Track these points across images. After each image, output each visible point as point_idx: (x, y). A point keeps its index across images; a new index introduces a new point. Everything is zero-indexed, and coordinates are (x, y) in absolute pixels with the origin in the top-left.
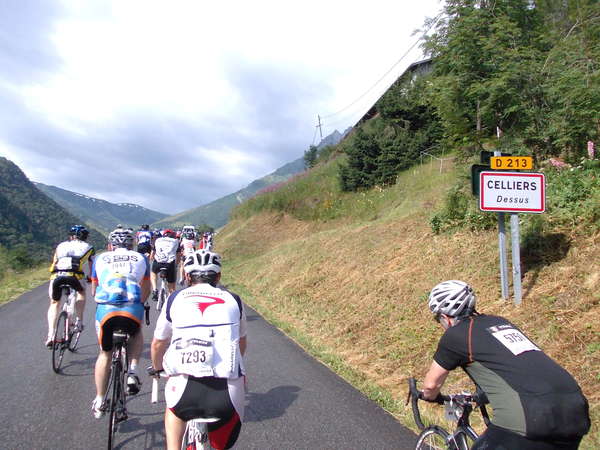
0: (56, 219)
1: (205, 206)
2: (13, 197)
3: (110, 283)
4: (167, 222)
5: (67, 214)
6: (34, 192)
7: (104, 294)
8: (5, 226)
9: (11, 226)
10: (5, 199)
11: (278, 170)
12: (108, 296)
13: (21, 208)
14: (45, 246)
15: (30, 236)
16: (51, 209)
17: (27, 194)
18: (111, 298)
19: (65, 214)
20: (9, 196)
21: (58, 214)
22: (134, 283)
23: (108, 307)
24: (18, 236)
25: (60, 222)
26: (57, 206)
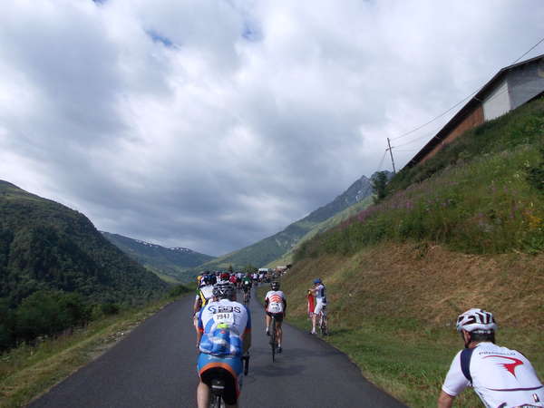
0: (118, 263)
1: (247, 248)
2: (83, 244)
3: (215, 333)
4: (213, 264)
5: (127, 258)
6: (100, 239)
7: (208, 344)
8: (75, 270)
9: (79, 270)
10: (76, 246)
11: (312, 214)
12: (212, 347)
13: (89, 253)
14: (108, 287)
15: (95, 278)
16: (113, 254)
17: (94, 242)
18: (214, 349)
19: (126, 259)
20: (79, 243)
21: (120, 258)
22: (237, 336)
23: (210, 357)
24: (85, 278)
25: (122, 265)
26: (120, 252)
